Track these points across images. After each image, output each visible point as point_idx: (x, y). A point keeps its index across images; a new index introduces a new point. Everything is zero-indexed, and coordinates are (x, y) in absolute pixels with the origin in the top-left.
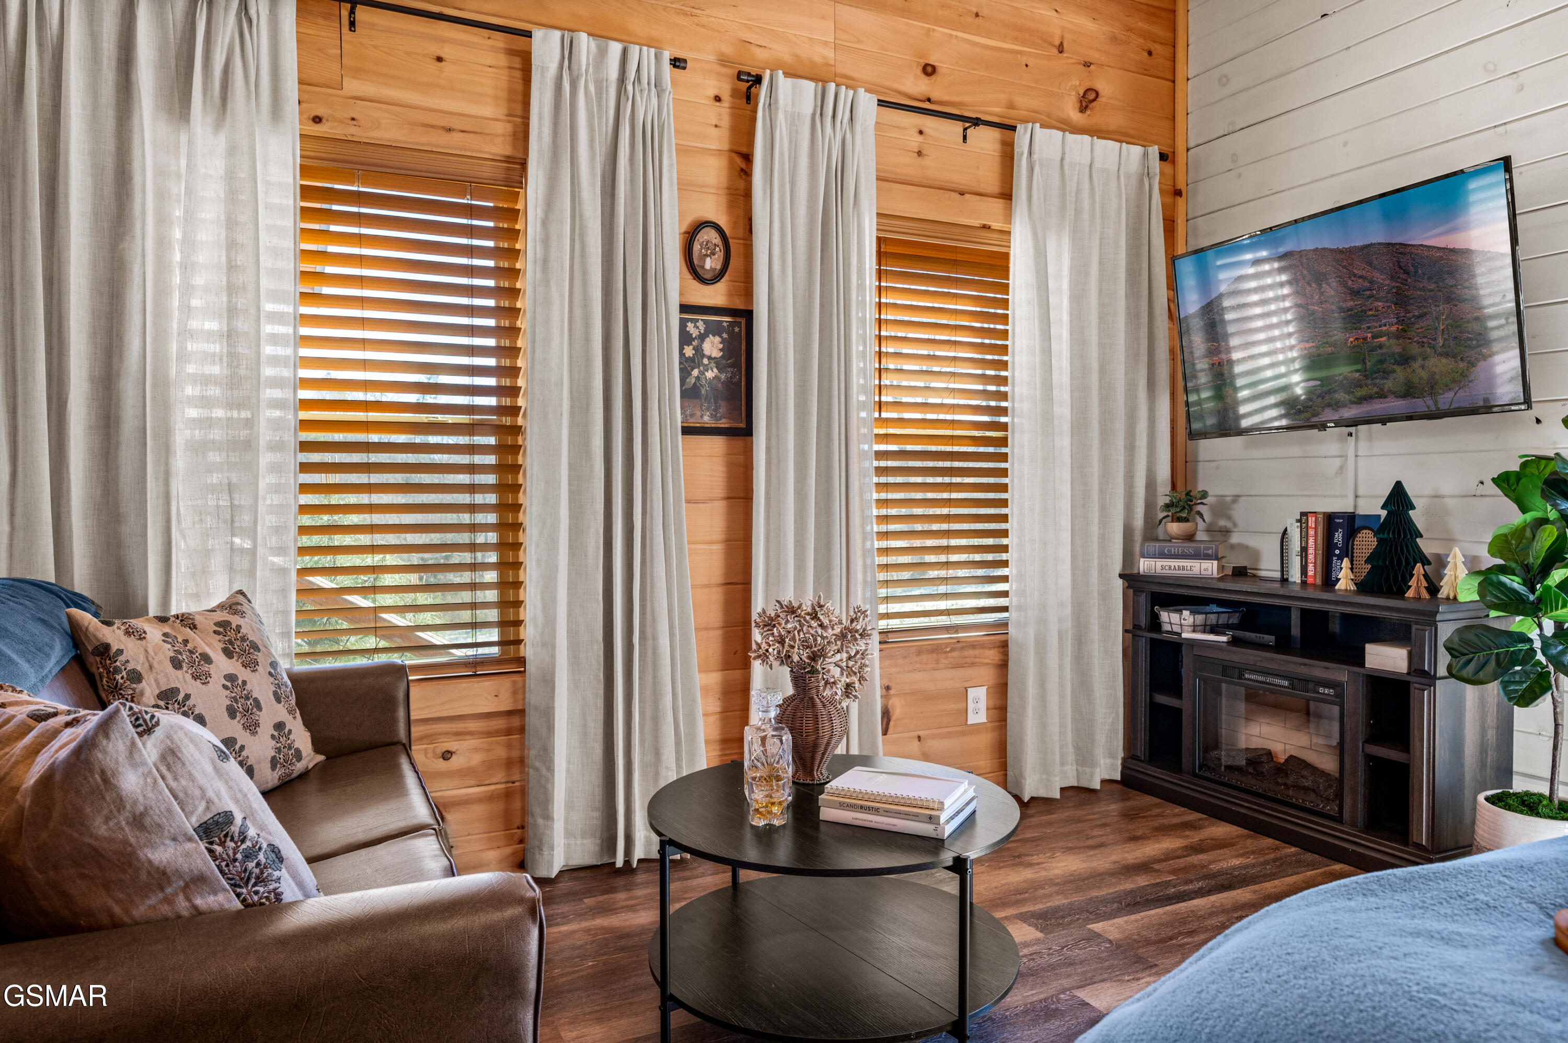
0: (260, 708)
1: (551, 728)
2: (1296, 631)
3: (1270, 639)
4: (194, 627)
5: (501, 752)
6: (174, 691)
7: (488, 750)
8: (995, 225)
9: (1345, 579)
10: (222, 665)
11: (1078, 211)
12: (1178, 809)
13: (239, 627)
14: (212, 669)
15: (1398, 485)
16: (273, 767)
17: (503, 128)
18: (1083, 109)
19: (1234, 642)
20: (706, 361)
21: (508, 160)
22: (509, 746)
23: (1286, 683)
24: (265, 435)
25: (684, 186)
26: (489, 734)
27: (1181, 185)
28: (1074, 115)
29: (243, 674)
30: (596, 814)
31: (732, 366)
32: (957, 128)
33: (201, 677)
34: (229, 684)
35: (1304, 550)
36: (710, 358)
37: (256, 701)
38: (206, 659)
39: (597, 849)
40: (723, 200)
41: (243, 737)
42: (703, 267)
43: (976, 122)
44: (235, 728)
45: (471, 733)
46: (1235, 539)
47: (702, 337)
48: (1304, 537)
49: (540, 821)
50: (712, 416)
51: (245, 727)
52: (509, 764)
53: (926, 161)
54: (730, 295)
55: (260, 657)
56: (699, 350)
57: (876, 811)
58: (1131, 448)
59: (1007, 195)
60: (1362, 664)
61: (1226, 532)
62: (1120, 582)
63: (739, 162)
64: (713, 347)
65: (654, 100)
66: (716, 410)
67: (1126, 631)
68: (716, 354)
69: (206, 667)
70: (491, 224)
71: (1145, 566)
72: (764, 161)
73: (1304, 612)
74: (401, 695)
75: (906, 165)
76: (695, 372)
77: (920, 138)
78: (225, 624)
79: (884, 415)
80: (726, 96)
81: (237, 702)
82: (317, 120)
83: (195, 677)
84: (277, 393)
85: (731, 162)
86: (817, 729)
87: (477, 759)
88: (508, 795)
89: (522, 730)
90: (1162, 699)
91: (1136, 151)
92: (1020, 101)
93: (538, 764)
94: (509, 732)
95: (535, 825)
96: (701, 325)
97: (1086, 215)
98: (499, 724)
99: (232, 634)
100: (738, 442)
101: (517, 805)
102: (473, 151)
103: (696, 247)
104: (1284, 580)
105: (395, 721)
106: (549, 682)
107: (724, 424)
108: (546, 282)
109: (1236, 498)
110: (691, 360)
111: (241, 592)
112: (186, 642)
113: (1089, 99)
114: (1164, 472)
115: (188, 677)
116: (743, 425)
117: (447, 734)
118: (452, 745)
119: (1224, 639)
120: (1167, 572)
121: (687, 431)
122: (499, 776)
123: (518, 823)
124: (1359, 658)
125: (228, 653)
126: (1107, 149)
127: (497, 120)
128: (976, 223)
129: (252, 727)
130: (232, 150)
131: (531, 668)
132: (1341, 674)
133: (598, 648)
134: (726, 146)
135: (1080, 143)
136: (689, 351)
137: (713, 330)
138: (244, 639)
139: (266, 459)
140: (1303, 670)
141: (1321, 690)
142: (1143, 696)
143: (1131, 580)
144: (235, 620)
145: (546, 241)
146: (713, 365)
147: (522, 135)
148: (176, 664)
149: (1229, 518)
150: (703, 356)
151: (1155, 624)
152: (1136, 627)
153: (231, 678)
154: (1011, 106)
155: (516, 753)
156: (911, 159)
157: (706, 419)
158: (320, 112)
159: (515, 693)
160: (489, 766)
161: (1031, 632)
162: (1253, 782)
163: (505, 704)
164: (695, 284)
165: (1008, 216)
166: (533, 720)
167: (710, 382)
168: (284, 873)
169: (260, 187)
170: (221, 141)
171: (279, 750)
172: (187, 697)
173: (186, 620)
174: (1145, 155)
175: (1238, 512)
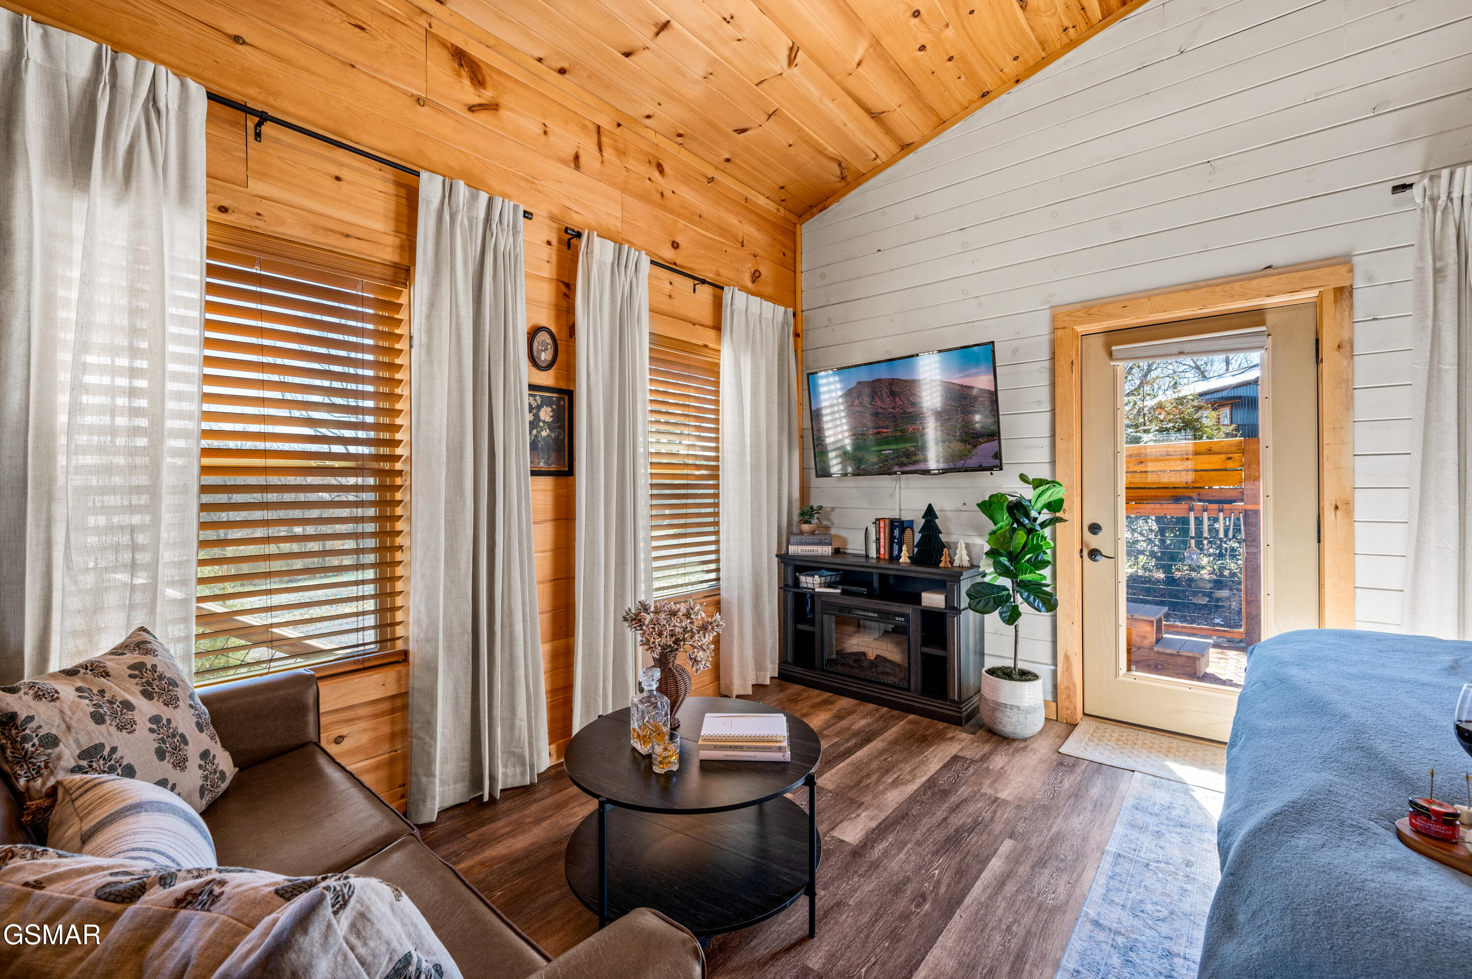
0: (186, 742)
1: (434, 705)
2: (876, 584)
3: (864, 590)
4: (106, 674)
5: (386, 729)
6: (98, 748)
7: (375, 729)
8: (711, 345)
9: (904, 558)
10: (145, 708)
11: (754, 341)
12: (817, 692)
13: (154, 667)
14: (136, 715)
15: (930, 506)
16: (204, 792)
17: (392, 240)
18: (753, 282)
19: (844, 592)
20: (541, 424)
21: (395, 266)
22: (393, 723)
23: (876, 615)
25: (530, 301)
26: (376, 716)
27: (799, 331)
28: (749, 284)
29: (166, 713)
30: (466, 764)
31: (559, 428)
32: (690, 283)
33: (128, 726)
34: (155, 727)
35: (878, 540)
36: (544, 422)
37: (182, 736)
38: (128, 706)
39: (466, 790)
40: (553, 313)
41: (173, 775)
42: (539, 358)
43: (703, 282)
44: (166, 769)
45: (360, 718)
46: (833, 532)
47: (540, 407)
48: (878, 532)
49: (424, 779)
50: (545, 463)
51: (175, 766)
52: (393, 737)
53: (674, 302)
54: (557, 378)
55: (179, 692)
56: (538, 416)
57: (741, 748)
58: (780, 480)
59: (717, 327)
60: (920, 604)
61: (828, 528)
62: (776, 559)
63: (563, 288)
64: (546, 414)
65: (511, 239)
66: (548, 458)
67: (780, 588)
68: (548, 419)
69: (129, 715)
70: (371, 311)
71: (794, 550)
72: (583, 290)
73: (880, 575)
74: (311, 700)
75: (664, 304)
76: (533, 431)
77: (670, 287)
78: (139, 667)
80: (554, 242)
81: (164, 742)
82: (223, 209)
83: (120, 728)
84: (181, 443)
85: (558, 287)
87: (365, 738)
88: (392, 762)
89: (405, 707)
90: (801, 627)
91: (781, 309)
92: (722, 272)
93: (421, 734)
94: (393, 711)
95: (419, 782)
96: (538, 399)
97: (758, 344)
98: (385, 706)
99: (148, 675)
100: (563, 480)
101: (399, 768)
102: (365, 254)
103: (536, 344)
104: (867, 556)
105: (306, 724)
106: (431, 669)
107: (553, 468)
108: (430, 362)
109: (833, 509)
110: (531, 423)
111: (143, 629)
112: (102, 692)
113: (756, 276)
114: (796, 494)
115: (113, 729)
116: (566, 469)
117: (339, 722)
118: (343, 731)
119: (839, 591)
120: (804, 553)
121: (534, 473)
122: (385, 747)
124: (917, 600)
125: (148, 695)
126: (768, 306)
127: (386, 234)
128: (701, 343)
129: (181, 764)
130: (138, 224)
131: (414, 658)
132: (908, 609)
134: (554, 276)
135: (755, 301)
137: (546, 402)
138: (161, 677)
139: (168, 501)
140: (886, 608)
141: (897, 619)
142: (790, 626)
143: (784, 558)
144: (149, 660)
145: (430, 332)
146: (546, 427)
147: (409, 247)
148: (98, 718)
149: (829, 520)
150: (540, 420)
151: (797, 582)
152: (786, 585)
153: (156, 719)
154: (718, 274)
155: (398, 727)
156: (666, 299)
157: (542, 464)
158: (226, 203)
159: (399, 680)
160: (376, 742)
161: (735, 594)
162: (858, 672)
163: (391, 690)
164: (535, 370)
165: (719, 339)
166: (416, 700)
167: (544, 439)
169: (167, 261)
170: (124, 213)
171: (206, 778)
172: (114, 750)
173: (96, 668)
174: (786, 312)
175: (834, 517)
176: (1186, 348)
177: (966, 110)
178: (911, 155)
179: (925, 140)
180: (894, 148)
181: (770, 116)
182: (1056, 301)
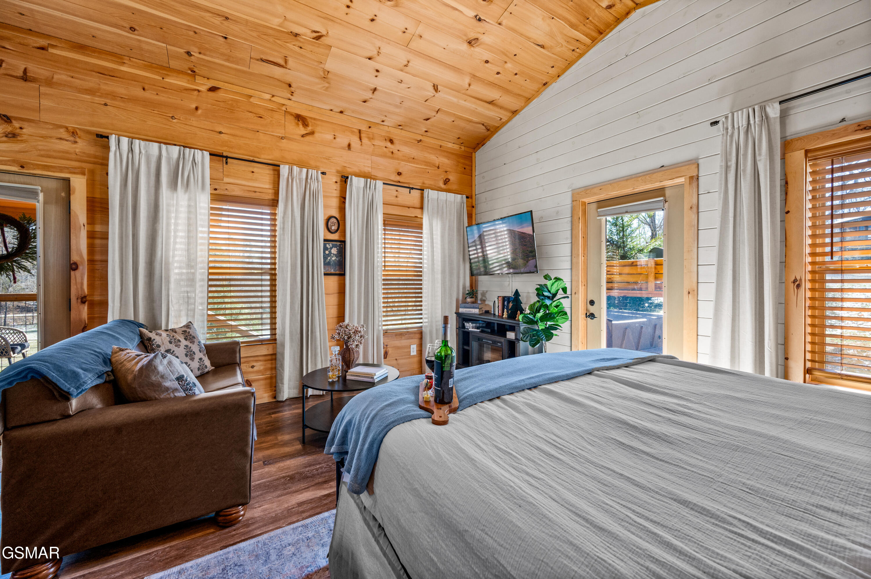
0: (195, 354)
1: (283, 358)
2: (496, 328)
3: (489, 330)
4: (176, 332)
5: (269, 366)
6: (170, 350)
7: (265, 365)
8: (419, 216)
9: (505, 316)
10: (184, 342)
11: (443, 213)
13: (189, 332)
14: (181, 344)
15: (517, 290)
16: (198, 370)
17: (271, 191)
18: (445, 184)
19: (482, 331)
20: (331, 255)
21: (273, 200)
22: (272, 364)
23: (491, 342)
24: (198, 277)
25: (325, 206)
26: (266, 361)
27: (474, 205)
28: (443, 186)
29: (190, 345)
30: (297, 383)
31: (340, 256)
32: (408, 190)
33: (178, 346)
34: (186, 348)
35: (498, 306)
36: (333, 254)
37: (194, 352)
38: (179, 341)
39: (297, 392)
40: (338, 210)
41: (190, 362)
42: (331, 229)
43: (413, 188)
44: (187, 360)
45: (260, 361)
46: (487, 303)
47: (331, 248)
48: (498, 303)
49: (280, 385)
51: (190, 359)
52: (272, 369)
53: (398, 199)
54: (340, 236)
55: (195, 340)
56: (330, 252)
57: (360, 376)
58: (458, 277)
59: (422, 208)
60: (506, 337)
61: (484, 301)
62: (455, 315)
63: (343, 199)
64: (334, 251)
65: (316, 184)
66: (335, 268)
67: (457, 328)
68: (335, 253)
69: (179, 343)
70: (268, 217)
71: (461, 310)
72: (349, 200)
73: (498, 324)
74: (238, 350)
75: (393, 200)
76: (329, 258)
77: (397, 193)
78: (185, 331)
79: (386, 269)
80: (339, 181)
81: (188, 352)
82: (216, 189)
83: (176, 346)
84: (202, 265)
85: (340, 200)
86: (350, 357)
87: (262, 368)
88: (271, 378)
89: (275, 359)
90: (466, 347)
91: (459, 196)
92: (426, 182)
93: (280, 369)
94: (272, 360)
95: (279, 386)
96: (331, 245)
97: (445, 214)
98: (269, 357)
99: (187, 334)
100: (342, 277)
101: (274, 380)
102: (262, 197)
103: (329, 223)
104: (494, 315)
105: (236, 357)
106: (283, 345)
107: (338, 272)
108: (284, 234)
109: (487, 291)
110: (328, 255)
111: (190, 322)
112: (173, 336)
113: (446, 181)
114: (468, 284)
115: (174, 346)
116: (343, 273)
117: (253, 361)
118: (254, 364)
119: (479, 330)
120: (466, 312)
121: (325, 274)
122: (269, 372)
123: (274, 386)
124: (505, 336)
125: (186, 339)
126: (451, 196)
127: (270, 189)
128: (413, 216)
129: (192, 359)
130: (189, 199)
131: (278, 342)
132: (502, 340)
133: (299, 336)
134: (338, 195)
135: (443, 195)
136: (327, 252)
137: (334, 246)
138: (190, 335)
139: (198, 284)
140: (495, 339)
141: (498, 344)
142: (461, 346)
143: (458, 314)
144: (188, 330)
145: (284, 223)
146: (334, 256)
147: (277, 193)
148: (170, 342)
149: (485, 297)
151: (464, 327)
152: (459, 327)
153: (186, 346)
154: (424, 183)
155: (274, 366)
156: (394, 198)
157: (332, 271)
158: (216, 187)
159: (273, 349)
160: (266, 370)
161: (428, 329)
163: (271, 352)
164: (329, 233)
165: (422, 214)
166: (278, 356)
167: (333, 261)
168: (196, 388)
169: (198, 209)
170: (186, 196)
171: (200, 366)
172: (174, 351)
173: (174, 331)
174: (462, 197)
175: (487, 295)
176: (629, 209)
177: (538, 93)
178: (517, 116)
179: (523, 108)
180: (509, 114)
181: (437, 112)
182: (574, 187)
